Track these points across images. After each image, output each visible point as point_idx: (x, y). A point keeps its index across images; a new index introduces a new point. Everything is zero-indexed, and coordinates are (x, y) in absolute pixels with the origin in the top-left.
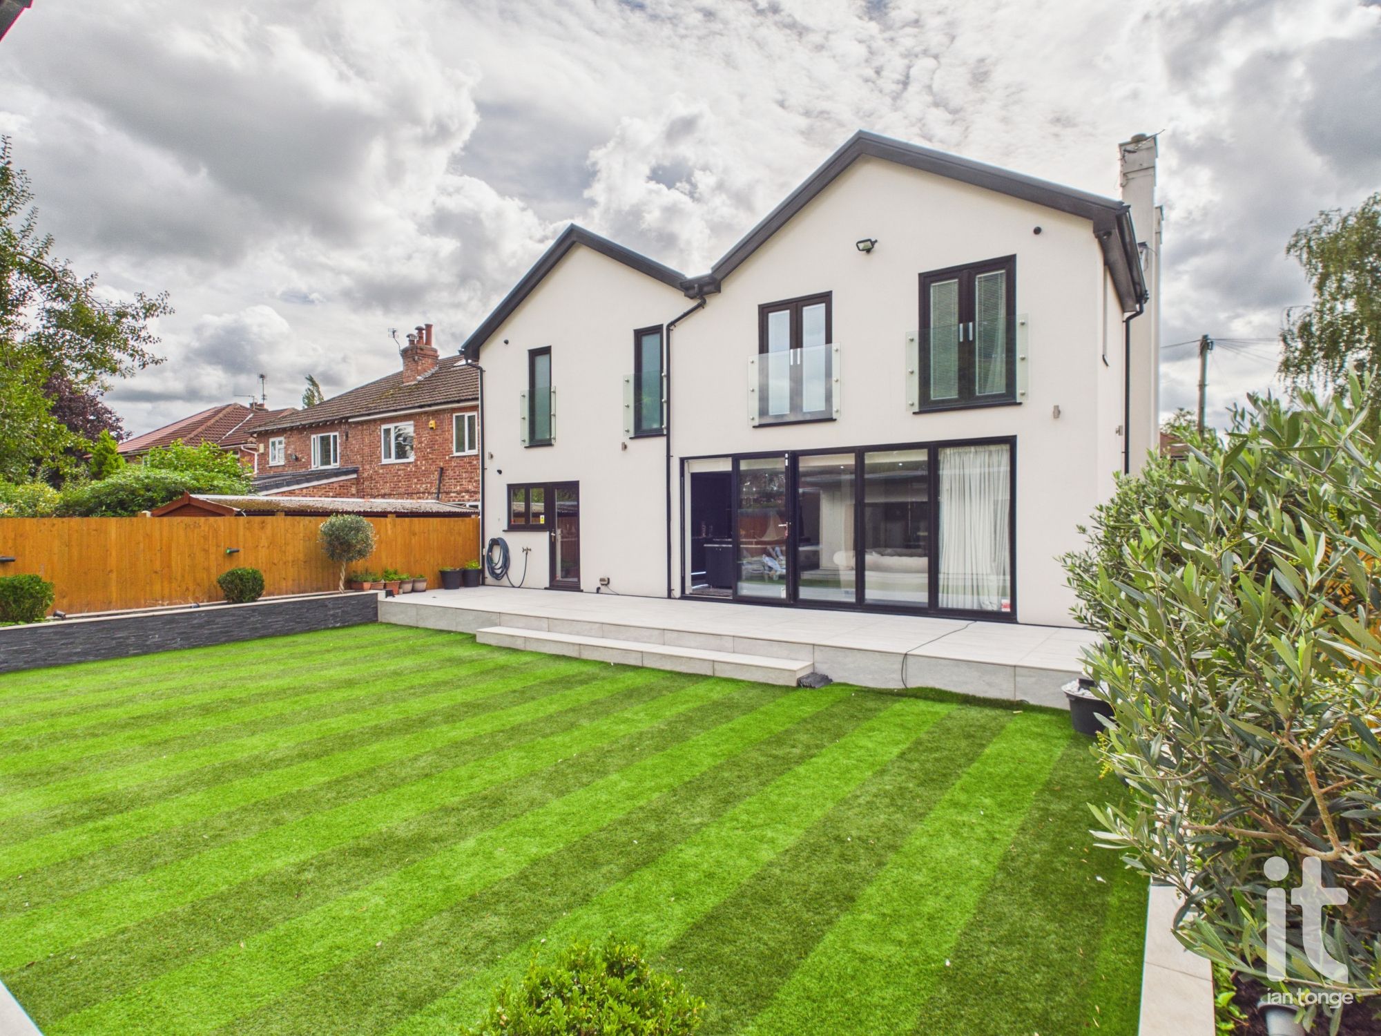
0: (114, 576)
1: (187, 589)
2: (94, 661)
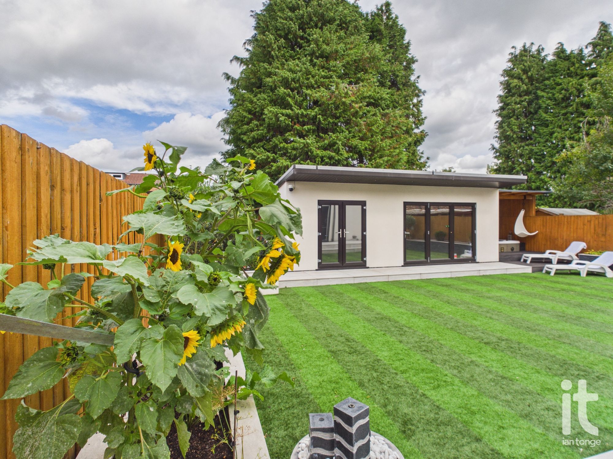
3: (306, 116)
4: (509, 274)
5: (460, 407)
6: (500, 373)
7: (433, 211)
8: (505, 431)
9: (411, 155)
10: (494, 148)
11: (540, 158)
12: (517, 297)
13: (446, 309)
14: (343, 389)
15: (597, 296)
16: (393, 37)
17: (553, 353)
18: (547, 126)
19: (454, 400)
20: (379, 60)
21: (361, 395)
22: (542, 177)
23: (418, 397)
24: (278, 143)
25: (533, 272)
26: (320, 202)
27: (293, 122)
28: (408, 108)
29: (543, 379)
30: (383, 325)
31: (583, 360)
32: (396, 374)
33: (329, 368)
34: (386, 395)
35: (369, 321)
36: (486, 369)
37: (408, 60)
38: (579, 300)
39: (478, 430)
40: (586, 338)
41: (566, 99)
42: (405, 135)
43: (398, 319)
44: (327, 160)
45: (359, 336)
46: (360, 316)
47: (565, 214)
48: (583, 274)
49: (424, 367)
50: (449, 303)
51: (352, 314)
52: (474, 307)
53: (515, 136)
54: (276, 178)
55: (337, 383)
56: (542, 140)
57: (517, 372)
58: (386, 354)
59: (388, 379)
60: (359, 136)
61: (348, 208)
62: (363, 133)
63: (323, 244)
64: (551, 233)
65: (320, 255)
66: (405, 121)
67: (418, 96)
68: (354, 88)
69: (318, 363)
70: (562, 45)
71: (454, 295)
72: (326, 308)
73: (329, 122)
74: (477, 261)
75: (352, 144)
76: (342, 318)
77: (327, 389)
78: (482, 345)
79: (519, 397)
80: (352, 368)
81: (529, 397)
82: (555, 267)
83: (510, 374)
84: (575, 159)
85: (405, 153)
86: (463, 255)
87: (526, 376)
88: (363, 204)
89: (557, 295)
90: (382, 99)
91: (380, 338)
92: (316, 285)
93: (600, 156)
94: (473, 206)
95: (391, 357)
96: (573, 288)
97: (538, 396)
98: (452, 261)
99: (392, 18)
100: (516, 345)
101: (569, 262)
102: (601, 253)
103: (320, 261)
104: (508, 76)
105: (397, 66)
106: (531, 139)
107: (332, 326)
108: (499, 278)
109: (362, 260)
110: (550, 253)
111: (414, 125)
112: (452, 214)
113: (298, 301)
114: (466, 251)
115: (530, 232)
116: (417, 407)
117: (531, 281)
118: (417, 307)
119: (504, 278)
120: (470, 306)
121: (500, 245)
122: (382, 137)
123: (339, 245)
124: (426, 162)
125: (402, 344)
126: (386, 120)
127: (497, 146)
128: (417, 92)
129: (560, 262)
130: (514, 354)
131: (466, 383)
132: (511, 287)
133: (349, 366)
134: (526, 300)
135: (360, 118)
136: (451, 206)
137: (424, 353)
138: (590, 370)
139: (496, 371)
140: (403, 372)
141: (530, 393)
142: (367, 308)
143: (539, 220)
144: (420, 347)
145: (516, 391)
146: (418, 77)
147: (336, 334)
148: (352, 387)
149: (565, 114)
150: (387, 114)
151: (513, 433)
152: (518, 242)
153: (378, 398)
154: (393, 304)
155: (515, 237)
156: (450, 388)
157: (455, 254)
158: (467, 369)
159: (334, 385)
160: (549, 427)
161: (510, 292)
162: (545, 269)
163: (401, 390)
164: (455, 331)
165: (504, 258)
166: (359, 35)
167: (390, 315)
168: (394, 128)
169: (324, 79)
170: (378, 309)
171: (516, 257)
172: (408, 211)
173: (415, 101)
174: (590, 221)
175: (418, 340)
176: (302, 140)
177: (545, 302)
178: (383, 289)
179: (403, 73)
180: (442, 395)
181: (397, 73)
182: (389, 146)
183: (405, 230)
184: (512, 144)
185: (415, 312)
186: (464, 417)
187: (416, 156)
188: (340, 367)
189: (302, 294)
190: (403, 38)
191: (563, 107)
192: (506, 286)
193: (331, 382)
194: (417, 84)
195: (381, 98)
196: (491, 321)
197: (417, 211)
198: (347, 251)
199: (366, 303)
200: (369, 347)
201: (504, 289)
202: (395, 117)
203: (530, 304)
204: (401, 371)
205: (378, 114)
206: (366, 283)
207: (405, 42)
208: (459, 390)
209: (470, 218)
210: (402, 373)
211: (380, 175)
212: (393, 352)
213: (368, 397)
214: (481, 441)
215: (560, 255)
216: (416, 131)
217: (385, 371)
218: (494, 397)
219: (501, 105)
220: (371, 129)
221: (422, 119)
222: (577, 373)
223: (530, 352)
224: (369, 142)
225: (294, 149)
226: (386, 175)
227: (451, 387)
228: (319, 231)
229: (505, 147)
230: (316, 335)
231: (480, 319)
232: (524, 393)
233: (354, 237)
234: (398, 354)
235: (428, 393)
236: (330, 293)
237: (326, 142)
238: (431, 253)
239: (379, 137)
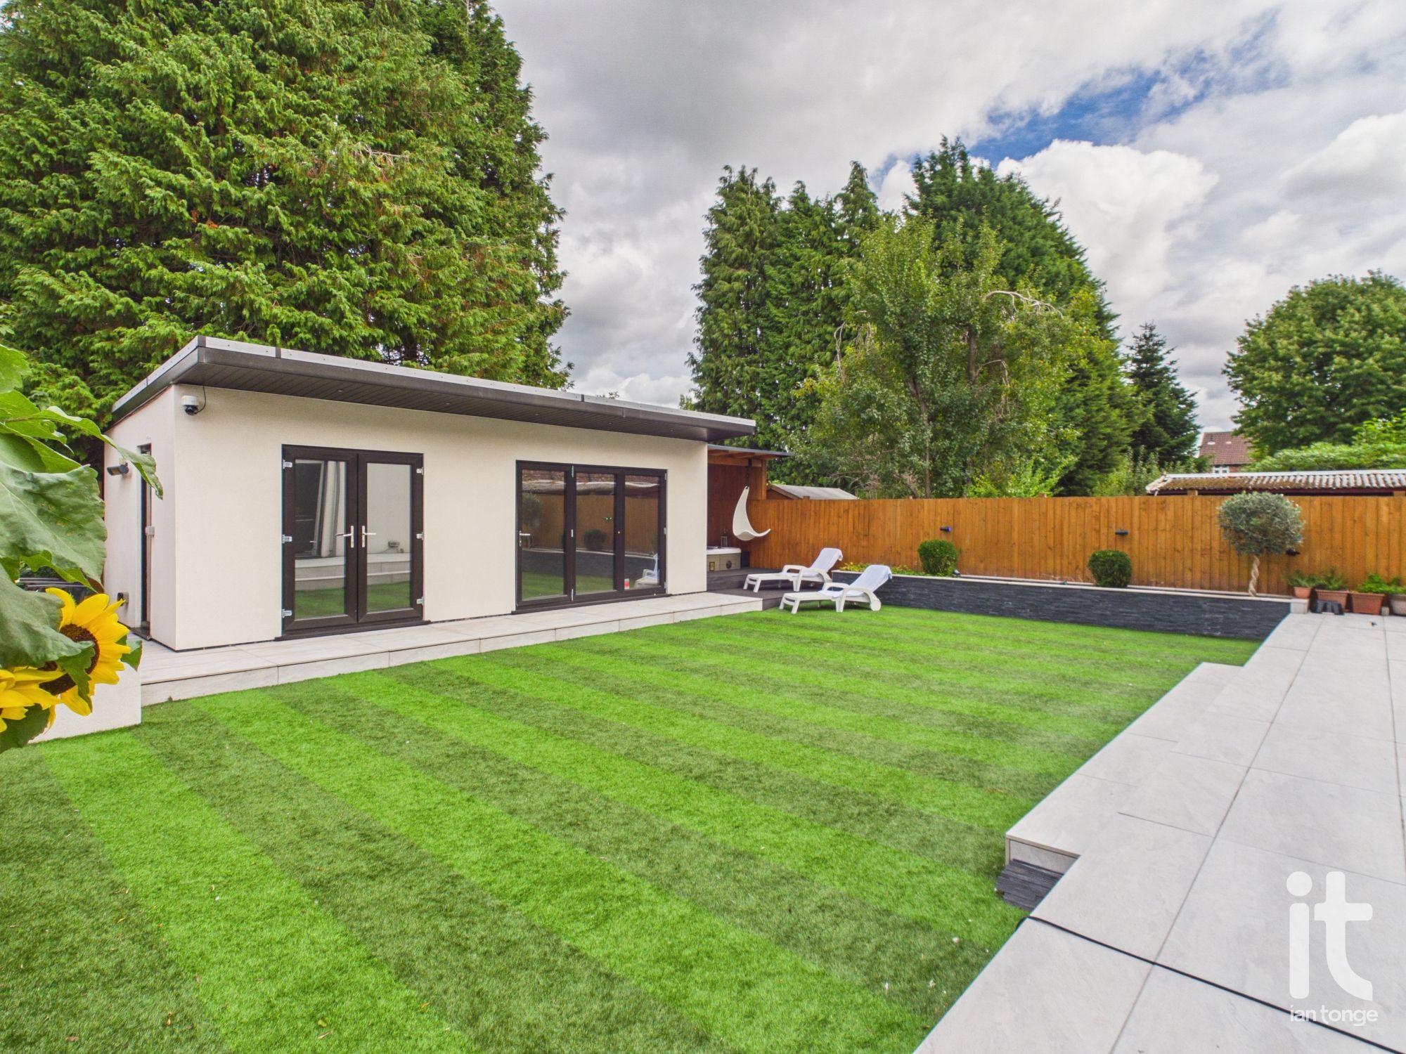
0: (1016, 549)
1: (1077, 567)
2: (993, 615)
3: (238, 204)
4: (726, 617)
5: (658, 961)
6: (731, 845)
7: (580, 485)
8: (753, 992)
9: (532, 352)
10: (694, 362)
11: (770, 389)
12: (742, 664)
13: (613, 711)
14: (348, 1003)
15: (864, 647)
16: (490, 65)
17: (814, 776)
18: (781, 332)
19: (643, 943)
20: (457, 108)
21: (402, 1005)
22: (773, 426)
23: (560, 961)
24: (141, 265)
25: (765, 608)
26: (289, 452)
27: (194, 213)
28: (525, 243)
29: (806, 838)
30: (467, 774)
31: (861, 780)
32: (503, 909)
33: (304, 943)
34: (475, 983)
35: (428, 767)
36: (703, 841)
37: (526, 130)
38: (840, 657)
39: (699, 1011)
40: (860, 733)
41: (807, 285)
42: (520, 306)
43: (505, 751)
44: (304, 335)
45: (399, 819)
46: (404, 759)
47: (812, 497)
48: (840, 608)
49: (572, 869)
50: (618, 693)
51: (382, 754)
52: (669, 696)
53: (726, 342)
54: (136, 373)
55: (327, 987)
56: (773, 357)
57: (759, 834)
58: (473, 855)
59: (480, 930)
60: (401, 287)
61: (374, 471)
62: (414, 282)
63: (299, 564)
64: (790, 532)
65: (290, 595)
66: (521, 272)
67: (549, 221)
68: (390, 160)
69: (266, 934)
70: (803, 187)
71: (625, 672)
72: (304, 747)
73: (311, 235)
74: (669, 591)
75: (383, 306)
76: (350, 772)
77: (291, 1020)
78: (691, 784)
79: (770, 895)
80: (377, 923)
81: (786, 889)
82: (799, 597)
83: (748, 843)
84: (828, 395)
85: (519, 346)
86: (640, 581)
87: (777, 840)
88: (415, 461)
89: (806, 651)
90: (463, 209)
91: (460, 813)
92: (275, 683)
93: (862, 395)
94: (661, 475)
95: (488, 860)
96: (828, 634)
97: (802, 882)
98: (621, 595)
99: (488, 20)
100: (753, 772)
101: (817, 587)
102: (863, 567)
103: (289, 613)
104: (718, 222)
105: (499, 137)
106: (755, 352)
107: (321, 803)
108: (708, 625)
109: (413, 604)
110: (789, 571)
111: (538, 286)
112: (620, 493)
113: (211, 738)
114: (646, 571)
115: (758, 530)
116: (559, 992)
117: (764, 628)
118: (549, 713)
119: (719, 625)
120: (660, 694)
121: (708, 556)
122: (463, 301)
123: (347, 565)
124: (566, 375)
125: (516, 818)
126: (475, 261)
127: (699, 357)
128: (548, 213)
129: (806, 586)
130: (751, 793)
131: (664, 889)
132: (731, 642)
133: (367, 919)
134: (760, 668)
135: (406, 244)
136: (620, 474)
137: (569, 831)
138: (875, 800)
139: (722, 842)
140: (518, 900)
141: (787, 878)
142: (425, 732)
143: (772, 507)
144: (560, 817)
145: (764, 882)
146: (549, 176)
147: (329, 824)
148: (376, 985)
149: (806, 313)
150: (478, 246)
151: (768, 991)
152: (738, 551)
153: (451, 1001)
154: (491, 711)
155: (733, 541)
156: (631, 912)
157: (627, 580)
158: (666, 852)
159: (316, 998)
160: (829, 952)
161: (731, 653)
162: (784, 601)
163: (515, 955)
164: (635, 759)
165: (716, 584)
166: (405, 32)
167: (486, 742)
168: (493, 285)
169: (296, 112)
170: (454, 730)
171: (735, 580)
172: (526, 484)
173: (542, 229)
174: (847, 511)
175: (553, 799)
176: (219, 270)
177: (789, 668)
178: (466, 674)
179: (517, 159)
180: (616, 938)
181: (500, 155)
182: (482, 325)
183: (519, 527)
184: (724, 358)
185: (545, 726)
186: (669, 983)
187: (543, 358)
188: (341, 928)
189: (226, 715)
190: (514, 74)
191: (803, 300)
192: (722, 642)
193: (304, 991)
194: (546, 192)
195: (462, 207)
196: (702, 722)
197: (544, 483)
198: (369, 582)
199: (421, 717)
200: (428, 844)
201: (718, 649)
202: (499, 258)
203: (767, 675)
204: (515, 897)
205: (455, 241)
206: (422, 662)
207: (521, 87)
208: (652, 911)
209: (654, 502)
210: (517, 903)
211: (459, 392)
212: (493, 847)
213: (425, 1005)
214: (708, 1039)
215: (807, 573)
216: (543, 299)
217: (473, 907)
218: (724, 910)
219: (705, 277)
220: (435, 277)
221: (557, 277)
222: (856, 810)
223: (778, 782)
224: (429, 309)
225: (193, 289)
226: (475, 394)
227: (634, 910)
228: (285, 531)
229: (710, 361)
230: (264, 840)
231: (683, 721)
232: (778, 883)
233: (393, 546)
234: (508, 847)
235: (583, 943)
236: (318, 702)
237: (301, 286)
238: (578, 578)
239: (458, 300)
